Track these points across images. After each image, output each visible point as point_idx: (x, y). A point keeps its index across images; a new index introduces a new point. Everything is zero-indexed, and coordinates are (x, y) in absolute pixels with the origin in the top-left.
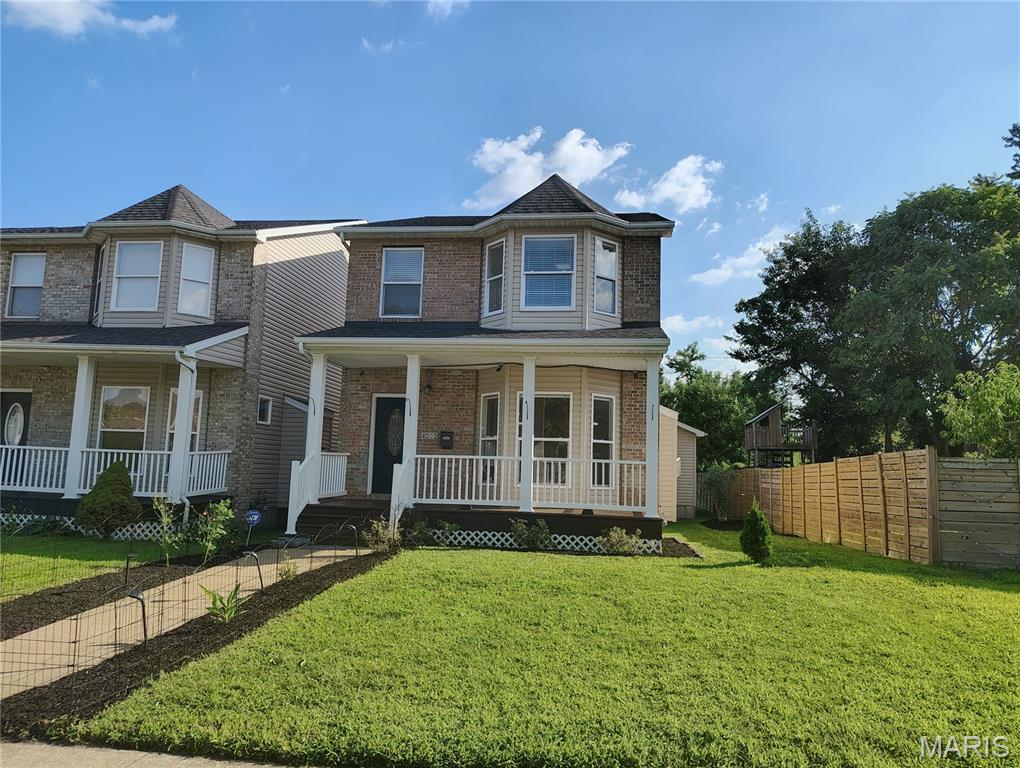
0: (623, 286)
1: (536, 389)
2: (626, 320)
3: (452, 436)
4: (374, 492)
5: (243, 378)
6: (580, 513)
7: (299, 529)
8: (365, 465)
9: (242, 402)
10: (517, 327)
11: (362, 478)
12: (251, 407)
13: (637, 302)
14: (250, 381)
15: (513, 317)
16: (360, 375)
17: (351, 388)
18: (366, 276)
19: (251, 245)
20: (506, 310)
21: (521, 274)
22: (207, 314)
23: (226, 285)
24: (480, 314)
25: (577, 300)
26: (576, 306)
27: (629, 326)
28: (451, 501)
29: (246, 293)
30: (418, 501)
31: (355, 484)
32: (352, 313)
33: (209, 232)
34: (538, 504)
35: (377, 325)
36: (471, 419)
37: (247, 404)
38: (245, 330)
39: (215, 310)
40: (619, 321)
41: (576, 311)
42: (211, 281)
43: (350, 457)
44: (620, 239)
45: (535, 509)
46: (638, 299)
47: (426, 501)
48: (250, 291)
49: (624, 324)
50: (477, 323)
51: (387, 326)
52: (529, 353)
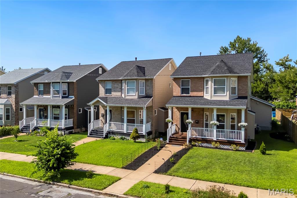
0: (238, 88)
1: (217, 112)
2: (239, 96)
3: (198, 121)
4: (181, 132)
5: (152, 107)
6: (227, 141)
7: (169, 141)
8: (179, 126)
9: (152, 112)
10: (212, 99)
11: (179, 129)
12: (154, 113)
13: (242, 92)
14: (154, 108)
15: (211, 97)
16: (177, 108)
17: (175, 110)
18: (177, 86)
19: (152, 79)
20: (210, 95)
21: (213, 87)
22: (144, 94)
23: (148, 88)
24: (204, 94)
25: (226, 93)
26: (226, 94)
27: (240, 98)
28: (199, 137)
29: (152, 90)
30: (192, 137)
31: (177, 130)
32: (175, 94)
33: (144, 78)
34: (217, 138)
35: (180, 97)
36: (202, 117)
37: (153, 112)
38: (152, 98)
39: (146, 94)
40: (237, 96)
41: (226, 96)
42: (144, 88)
43: (176, 125)
44: (237, 77)
45: (217, 140)
46: (242, 91)
47: (194, 137)
48: (152, 89)
49: (239, 97)
50: (203, 97)
51: (183, 98)
52: (215, 108)
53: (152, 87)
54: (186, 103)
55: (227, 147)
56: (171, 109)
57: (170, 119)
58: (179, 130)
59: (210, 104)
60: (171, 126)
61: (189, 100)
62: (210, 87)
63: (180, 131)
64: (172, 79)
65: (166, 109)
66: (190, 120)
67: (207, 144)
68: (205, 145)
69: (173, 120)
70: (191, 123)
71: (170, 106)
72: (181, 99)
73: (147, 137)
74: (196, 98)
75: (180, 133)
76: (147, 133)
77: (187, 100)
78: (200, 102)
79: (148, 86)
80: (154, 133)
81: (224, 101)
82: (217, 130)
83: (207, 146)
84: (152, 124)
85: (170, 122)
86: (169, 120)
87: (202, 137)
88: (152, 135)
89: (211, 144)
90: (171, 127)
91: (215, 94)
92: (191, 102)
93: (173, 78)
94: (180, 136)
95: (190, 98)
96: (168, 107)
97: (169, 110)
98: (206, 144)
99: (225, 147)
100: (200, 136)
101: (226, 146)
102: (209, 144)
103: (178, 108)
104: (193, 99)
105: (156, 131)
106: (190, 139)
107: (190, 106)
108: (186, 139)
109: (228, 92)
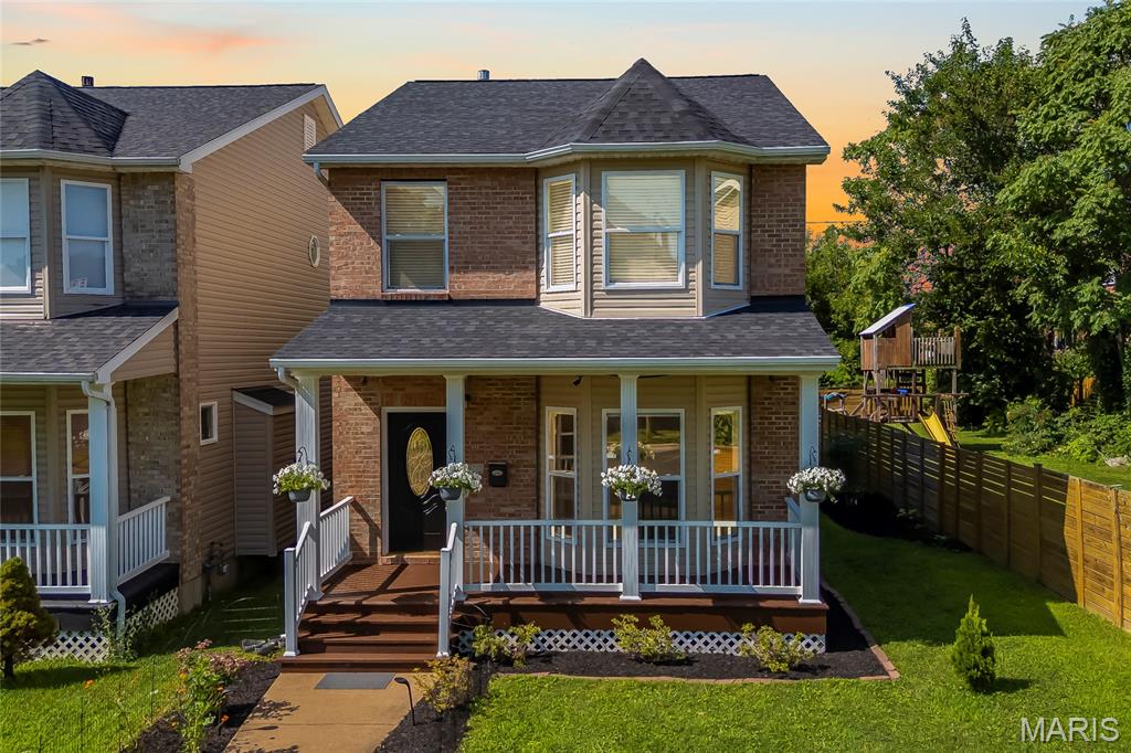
2: (756, 293)
3: (504, 468)
4: (392, 550)
5: (177, 386)
6: (709, 602)
7: (303, 646)
8: (378, 514)
9: (178, 424)
10: (601, 314)
11: (375, 532)
12: (191, 426)
13: (770, 266)
14: (186, 389)
15: (592, 300)
16: (361, 383)
17: (347, 400)
18: (358, 228)
19: (168, 177)
20: (581, 286)
21: (603, 233)
22: (110, 289)
23: (135, 242)
24: (538, 286)
25: (687, 273)
26: (687, 281)
27: (761, 304)
28: (521, 586)
29: (168, 255)
30: (473, 589)
31: (364, 542)
32: (342, 286)
33: (101, 161)
34: (648, 588)
35: (381, 310)
36: (531, 443)
37: (185, 424)
38: (174, 315)
39: (121, 283)
40: (746, 296)
41: (686, 290)
42: (110, 238)
43: (354, 503)
44: (745, 171)
45: (644, 595)
46: (773, 260)
47: (485, 587)
48: (174, 251)
49: (753, 299)
50: (534, 302)
51: (398, 311)
52: (629, 371)
53: (169, 236)
54: (426, 341)
55: (713, 643)
56: (314, 394)
57: (305, 465)
58: (373, 543)
59: (592, 343)
60: (319, 519)
61: (444, 323)
62: (581, 234)
63: (382, 544)
64: (321, 178)
65: (280, 397)
66: (457, 471)
67: (581, 635)
68: (563, 640)
69: (328, 475)
70: (468, 486)
71: (306, 370)
72: (387, 317)
73: (128, 616)
74: (490, 310)
75: (385, 560)
76: (121, 589)
77: (432, 324)
78: (523, 337)
79: (135, 229)
80: (191, 573)
81: (678, 325)
82: (641, 530)
83: (581, 647)
84: (181, 511)
85: (309, 489)
86: (300, 479)
87: (544, 587)
88: (174, 593)
89: (606, 634)
90: (314, 533)
91: (612, 281)
92: (458, 333)
93: (325, 173)
94: (383, 589)
95: (455, 312)
96: (287, 372)
97: (298, 399)
98: (568, 635)
99: (700, 643)
100: (527, 580)
101: (706, 638)
102: (593, 635)
103: (366, 380)
104: (472, 320)
105: (211, 558)
106: (459, 607)
107: (456, 366)
108: (435, 610)
109: (700, 266)
